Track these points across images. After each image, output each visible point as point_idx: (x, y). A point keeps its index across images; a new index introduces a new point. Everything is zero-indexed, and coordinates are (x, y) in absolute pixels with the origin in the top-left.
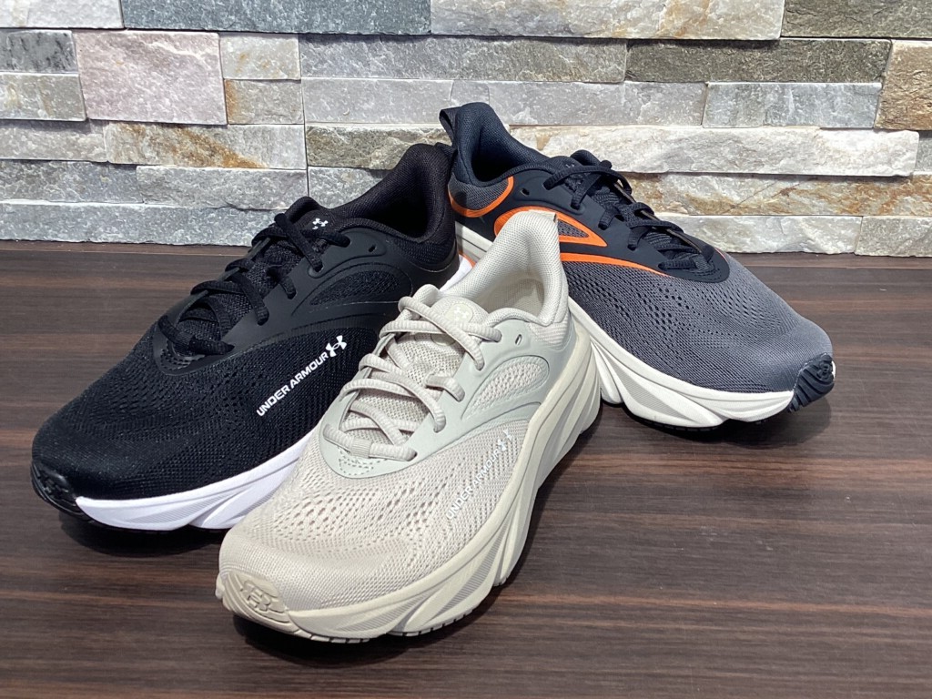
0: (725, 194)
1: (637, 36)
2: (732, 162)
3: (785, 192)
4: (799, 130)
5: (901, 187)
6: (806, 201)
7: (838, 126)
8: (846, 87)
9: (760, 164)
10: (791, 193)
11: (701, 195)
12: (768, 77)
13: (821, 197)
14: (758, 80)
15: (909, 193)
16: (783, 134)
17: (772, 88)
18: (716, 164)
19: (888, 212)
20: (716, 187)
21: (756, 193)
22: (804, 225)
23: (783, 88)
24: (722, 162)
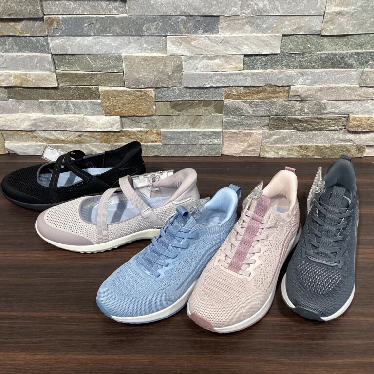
0: (58, 136)
1: (6, 86)
2: (57, 127)
3: (80, 136)
4: (77, 116)
5: (120, 134)
6: (88, 139)
7: (91, 114)
8: (89, 102)
9: (67, 127)
10: (82, 136)
11: (50, 137)
12: (60, 98)
13: (93, 137)
14: (56, 99)
15: (123, 136)
16: (72, 117)
17: (63, 102)
18: (51, 127)
19: (118, 142)
20: (55, 134)
21: (70, 136)
22: (90, 147)
23: (67, 102)
24: (53, 127)
